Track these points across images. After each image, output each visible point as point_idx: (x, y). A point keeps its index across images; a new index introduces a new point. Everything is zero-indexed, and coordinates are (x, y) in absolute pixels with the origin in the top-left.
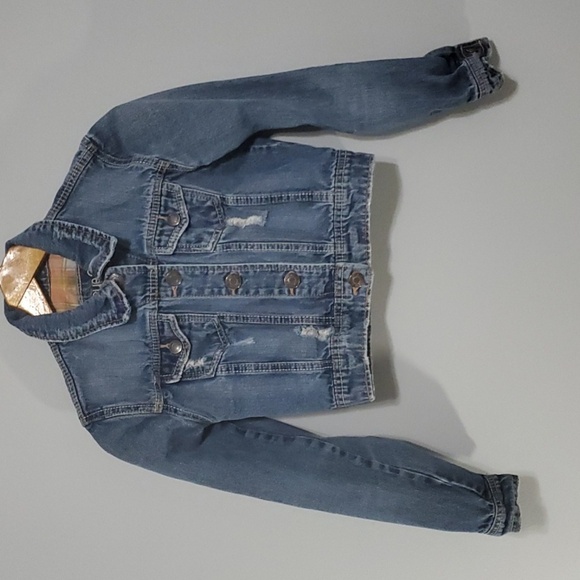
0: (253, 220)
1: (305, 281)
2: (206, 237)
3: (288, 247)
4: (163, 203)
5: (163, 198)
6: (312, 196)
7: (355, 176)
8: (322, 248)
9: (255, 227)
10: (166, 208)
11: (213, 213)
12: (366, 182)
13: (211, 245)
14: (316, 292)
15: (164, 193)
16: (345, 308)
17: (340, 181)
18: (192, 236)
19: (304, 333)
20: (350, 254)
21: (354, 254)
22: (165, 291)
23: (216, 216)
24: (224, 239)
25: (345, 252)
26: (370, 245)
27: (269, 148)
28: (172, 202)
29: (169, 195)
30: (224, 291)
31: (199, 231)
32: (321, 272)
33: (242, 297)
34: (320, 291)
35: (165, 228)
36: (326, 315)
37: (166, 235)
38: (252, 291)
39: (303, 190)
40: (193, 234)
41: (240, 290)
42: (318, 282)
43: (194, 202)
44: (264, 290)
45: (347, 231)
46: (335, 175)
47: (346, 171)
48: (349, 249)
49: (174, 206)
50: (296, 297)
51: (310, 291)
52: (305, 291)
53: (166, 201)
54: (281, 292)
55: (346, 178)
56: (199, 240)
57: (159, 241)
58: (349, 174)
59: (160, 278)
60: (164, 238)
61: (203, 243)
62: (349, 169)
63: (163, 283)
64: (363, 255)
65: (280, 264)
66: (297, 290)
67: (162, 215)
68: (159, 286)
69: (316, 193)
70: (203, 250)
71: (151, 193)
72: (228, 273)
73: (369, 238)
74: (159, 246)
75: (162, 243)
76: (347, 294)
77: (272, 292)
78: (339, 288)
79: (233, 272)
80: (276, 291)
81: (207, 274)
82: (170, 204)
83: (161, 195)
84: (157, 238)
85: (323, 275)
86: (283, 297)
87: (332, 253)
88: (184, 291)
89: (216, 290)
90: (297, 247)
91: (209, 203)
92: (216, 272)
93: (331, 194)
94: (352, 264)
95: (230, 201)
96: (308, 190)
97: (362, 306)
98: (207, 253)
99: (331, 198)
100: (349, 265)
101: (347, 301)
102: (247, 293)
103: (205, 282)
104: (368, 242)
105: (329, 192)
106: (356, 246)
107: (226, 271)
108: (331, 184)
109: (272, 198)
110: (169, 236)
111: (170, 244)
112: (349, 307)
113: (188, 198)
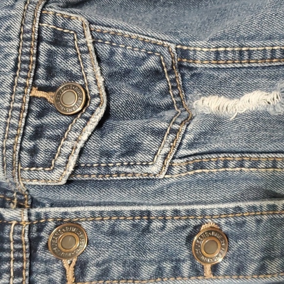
2: (148, 141)
4: (42, 59)
5: (44, 46)
10: (51, 71)
11: (161, 86)
13: (159, 161)
15: (47, 35)
18: (113, 140)
22: (47, 272)
23: (165, 93)
24: (191, 146)
28: (66, 57)
29: (58, 40)
30: (186, 268)
31: (131, 126)
35: (47, 120)
37: (50, 138)
40: (116, 135)
43: (118, 58)
49: (70, 65)
53: (50, 54)
56: (131, 148)
57: (33, 152)
59: (34, 243)
60: (44, 144)
61: (139, 157)
63: (40, 254)
67: (41, 88)
68: (32, 258)
70: (139, 172)
71: (14, 34)
72: (197, 228)
74: (32, 164)
75: (40, 158)
79: (210, 223)
81: (147, 230)
82: (59, 60)
83: (40, 40)
84: (28, 144)
88: (92, 271)
89: (168, 266)
91: (151, 63)
92: (169, 225)
95: (200, 56)
98: (149, 180)
103: (141, 249)
107: (193, 223)
110: (58, 139)
111: (60, 160)
113: (104, 50)
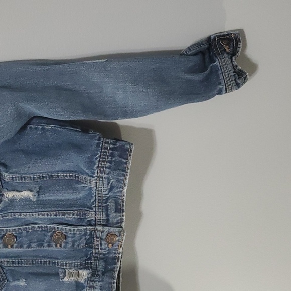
0: (25, 194)
1: (70, 239)
3: (56, 215)
6: (78, 177)
7: (115, 170)
8: (85, 214)
9: (27, 200)
12: (124, 175)
14: (78, 246)
16: (101, 256)
17: (101, 172)
19: (66, 279)
20: (108, 220)
21: (111, 219)
25: (104, 217)
26: (124, 214)
27: (43, 129)
32: (83, 233)
33: (17, 249)
34: (82, 245)
36: (86, 260)
38: (25, 246)
39: (71, 171)
41: (15, 245)
42: (81, 239)
44: (36, 244)
45: (106, 203)
46: (98, 167)
47: (108, 164)
48: (108, 215)
50: (62, 249)
51: (73, 246)
52: (69, 246)
54: (49, 246)
55: (107, 170)
58: (110, 167)
62: (110, 162)
64: (118, 220)
65: (48, 226)
66: (63, 245)
69: (81, 176)
73: (124, 208)
76: (103, 247)
77: (41, 245)
78: (97, 243)
79: (9, 233)
80: (46, 245)
85: (85, 234)
86: (51, 249)
87: (93, 218)
90: (64, 215)
93: (93, 180)
94: (108, 228)
96: (75, 172)
97: (115, 253)
99: (93, 184)
100: (107, 229)
101: (103, 252)
102: (21, 247)
104: (123, 211)
105: (93, 179)
106: (113, 215)
108: (94, 173)
109: (43, 177)
112: (104, 255)
